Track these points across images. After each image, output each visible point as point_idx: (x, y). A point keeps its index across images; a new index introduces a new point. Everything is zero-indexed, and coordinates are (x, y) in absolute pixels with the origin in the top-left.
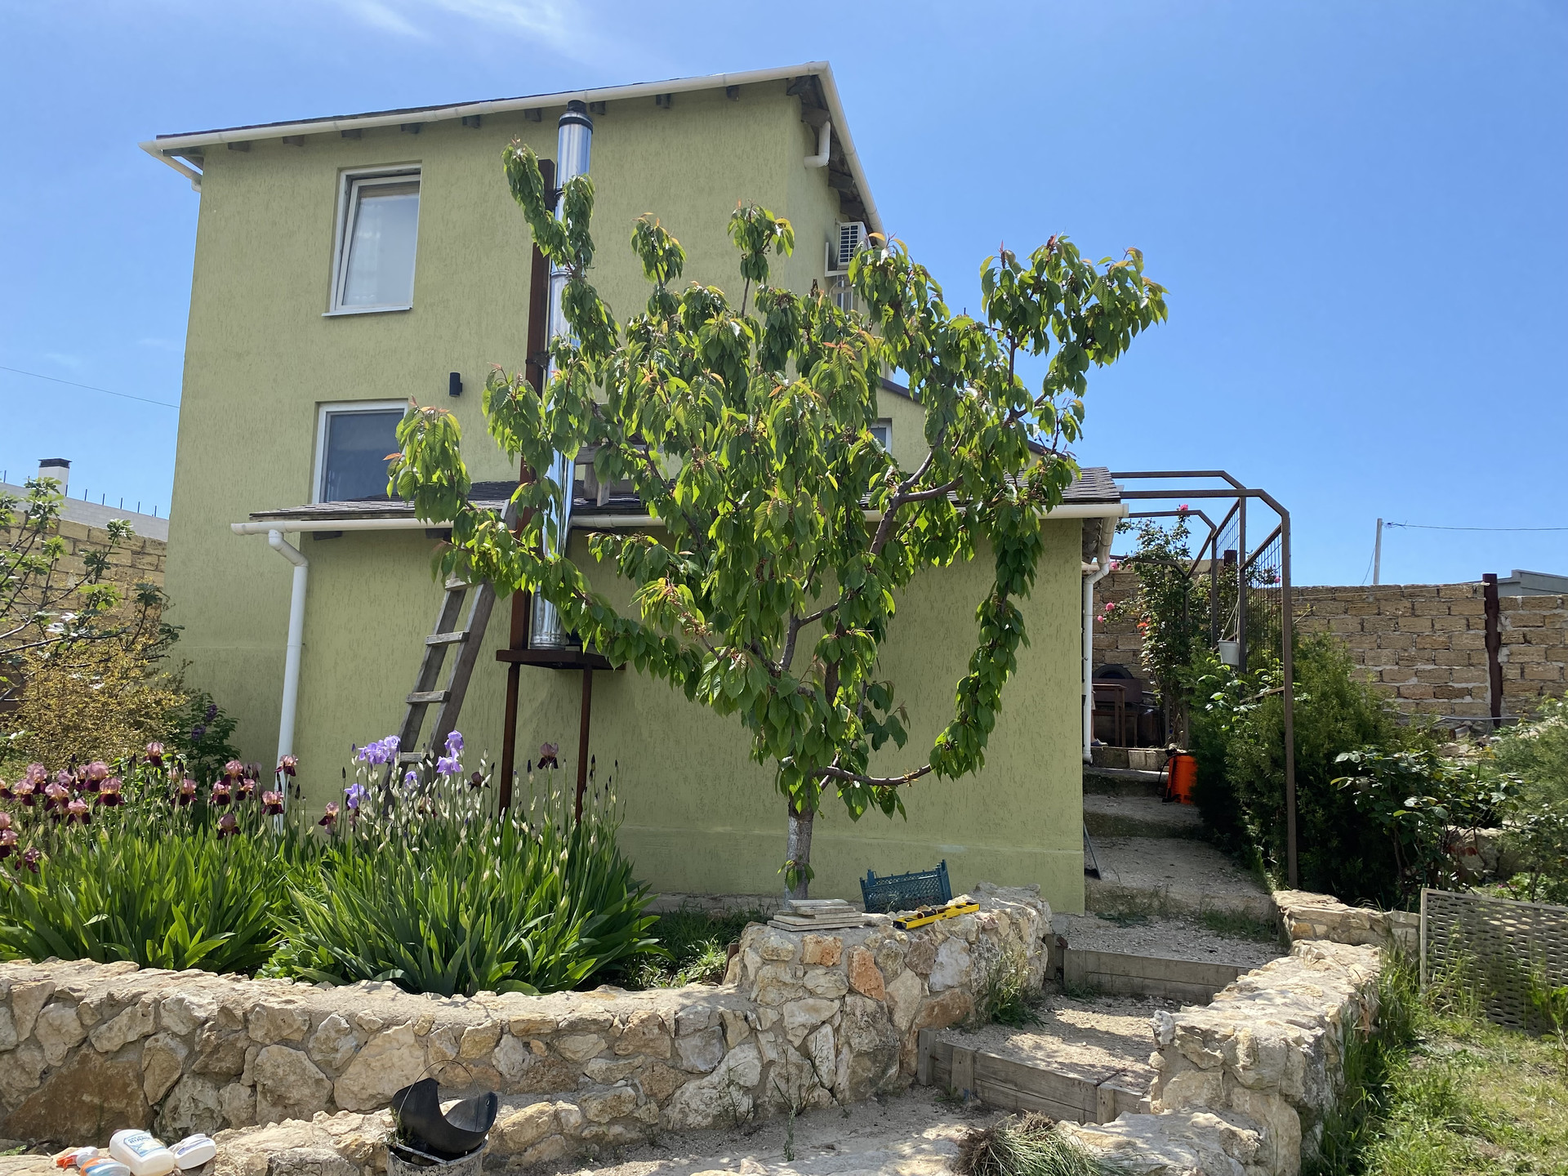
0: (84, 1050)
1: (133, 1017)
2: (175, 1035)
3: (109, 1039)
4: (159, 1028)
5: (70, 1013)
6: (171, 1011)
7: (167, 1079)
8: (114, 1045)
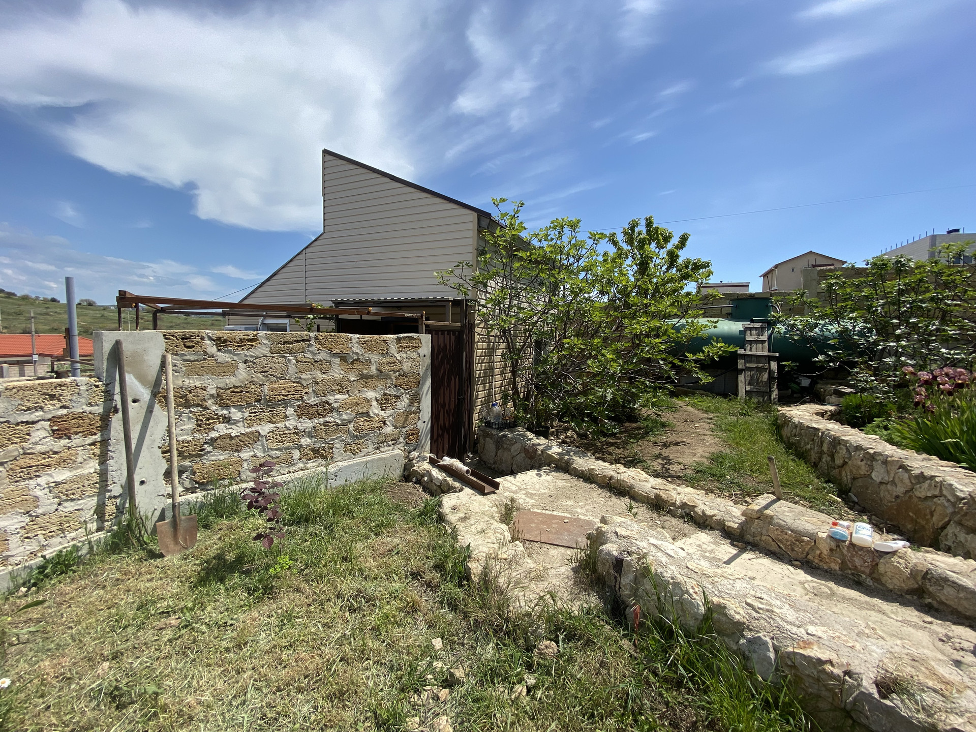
0: (911, 493)
1: (930, 485)
2: (948, 500)
3: (920, 492)
4: (941, 495)
5: (906, 475)
6: (946, 488)
7: (943, 520)
8: (922, 495)
